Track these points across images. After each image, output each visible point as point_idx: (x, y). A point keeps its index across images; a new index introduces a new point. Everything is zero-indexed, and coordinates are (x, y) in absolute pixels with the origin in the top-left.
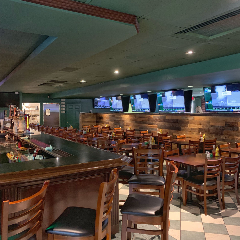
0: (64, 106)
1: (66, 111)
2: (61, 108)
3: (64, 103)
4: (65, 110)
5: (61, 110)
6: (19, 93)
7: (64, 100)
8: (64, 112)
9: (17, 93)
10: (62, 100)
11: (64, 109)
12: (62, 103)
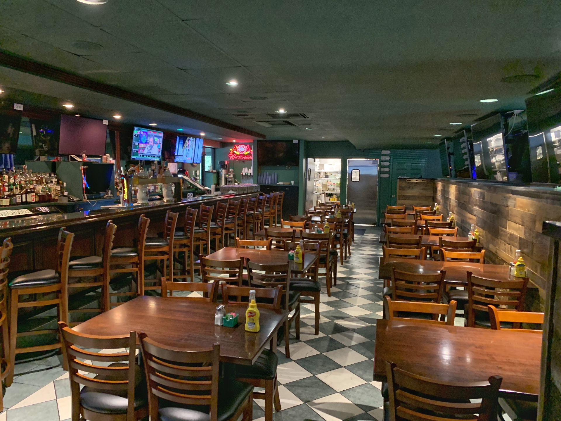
0: (387, 164)
1: (391, 173)
2: (381, 167)
3: (387, 158)
4: (389, 171)
5: (380, 172)
6: (299, 141)
7: (388, 152)
8: (387, 176)
9: (295, 141)
10: (384, 152)
11: (387, 170)
12: (383, 158)
